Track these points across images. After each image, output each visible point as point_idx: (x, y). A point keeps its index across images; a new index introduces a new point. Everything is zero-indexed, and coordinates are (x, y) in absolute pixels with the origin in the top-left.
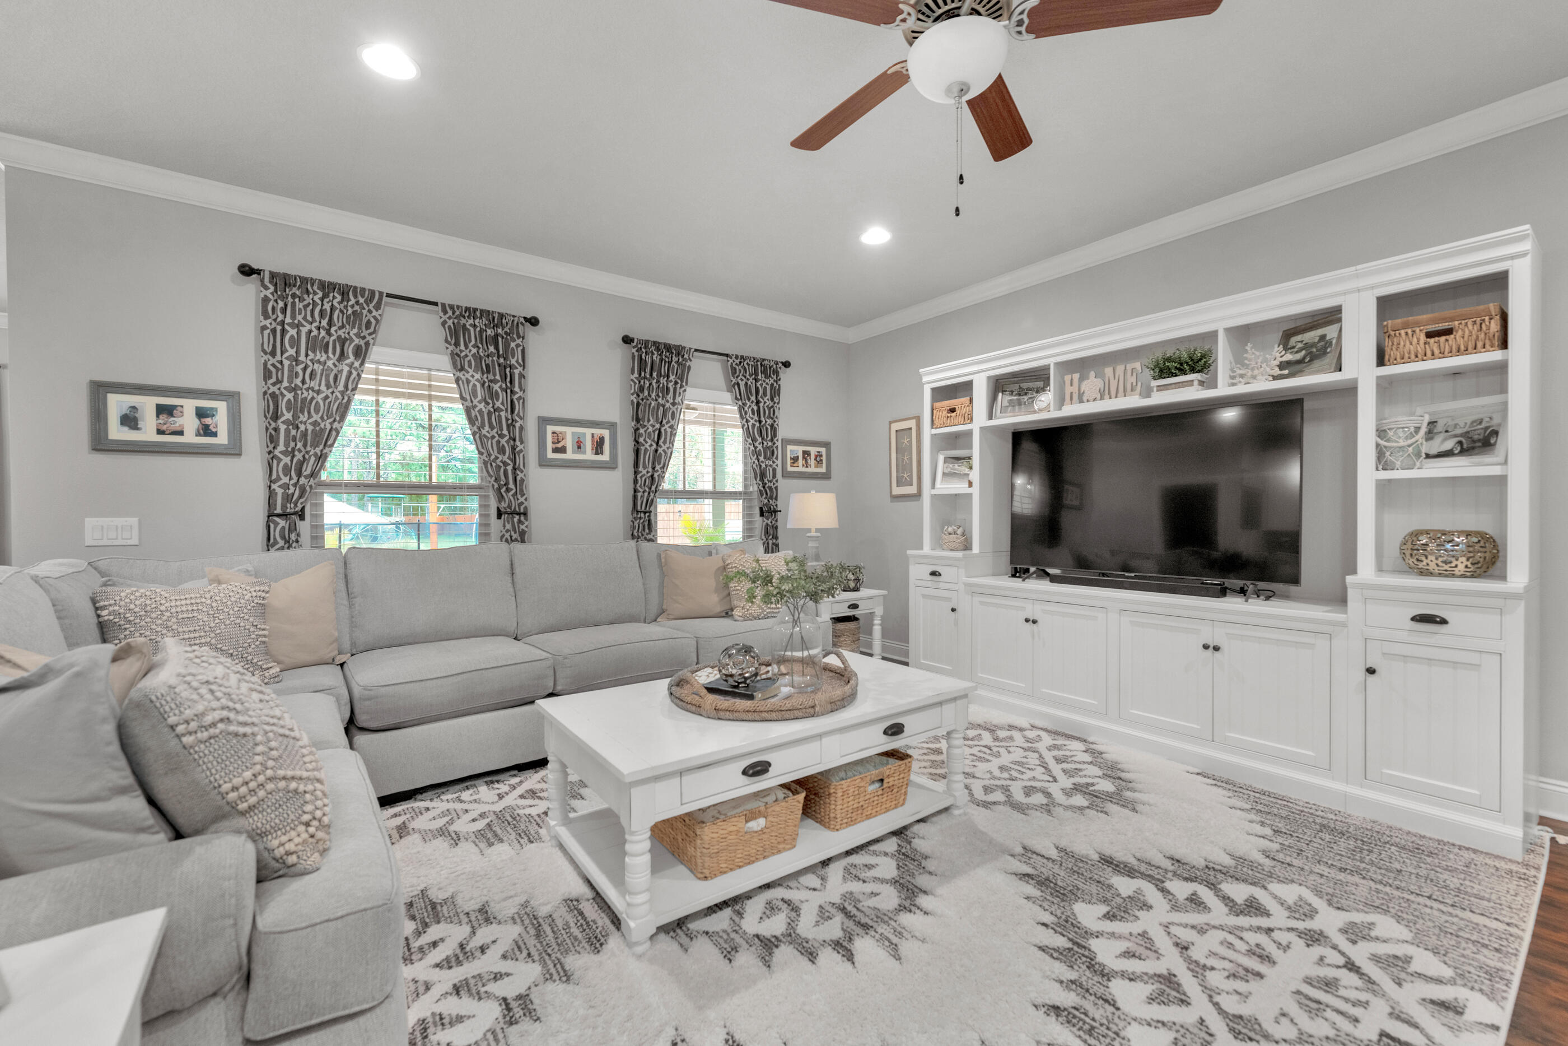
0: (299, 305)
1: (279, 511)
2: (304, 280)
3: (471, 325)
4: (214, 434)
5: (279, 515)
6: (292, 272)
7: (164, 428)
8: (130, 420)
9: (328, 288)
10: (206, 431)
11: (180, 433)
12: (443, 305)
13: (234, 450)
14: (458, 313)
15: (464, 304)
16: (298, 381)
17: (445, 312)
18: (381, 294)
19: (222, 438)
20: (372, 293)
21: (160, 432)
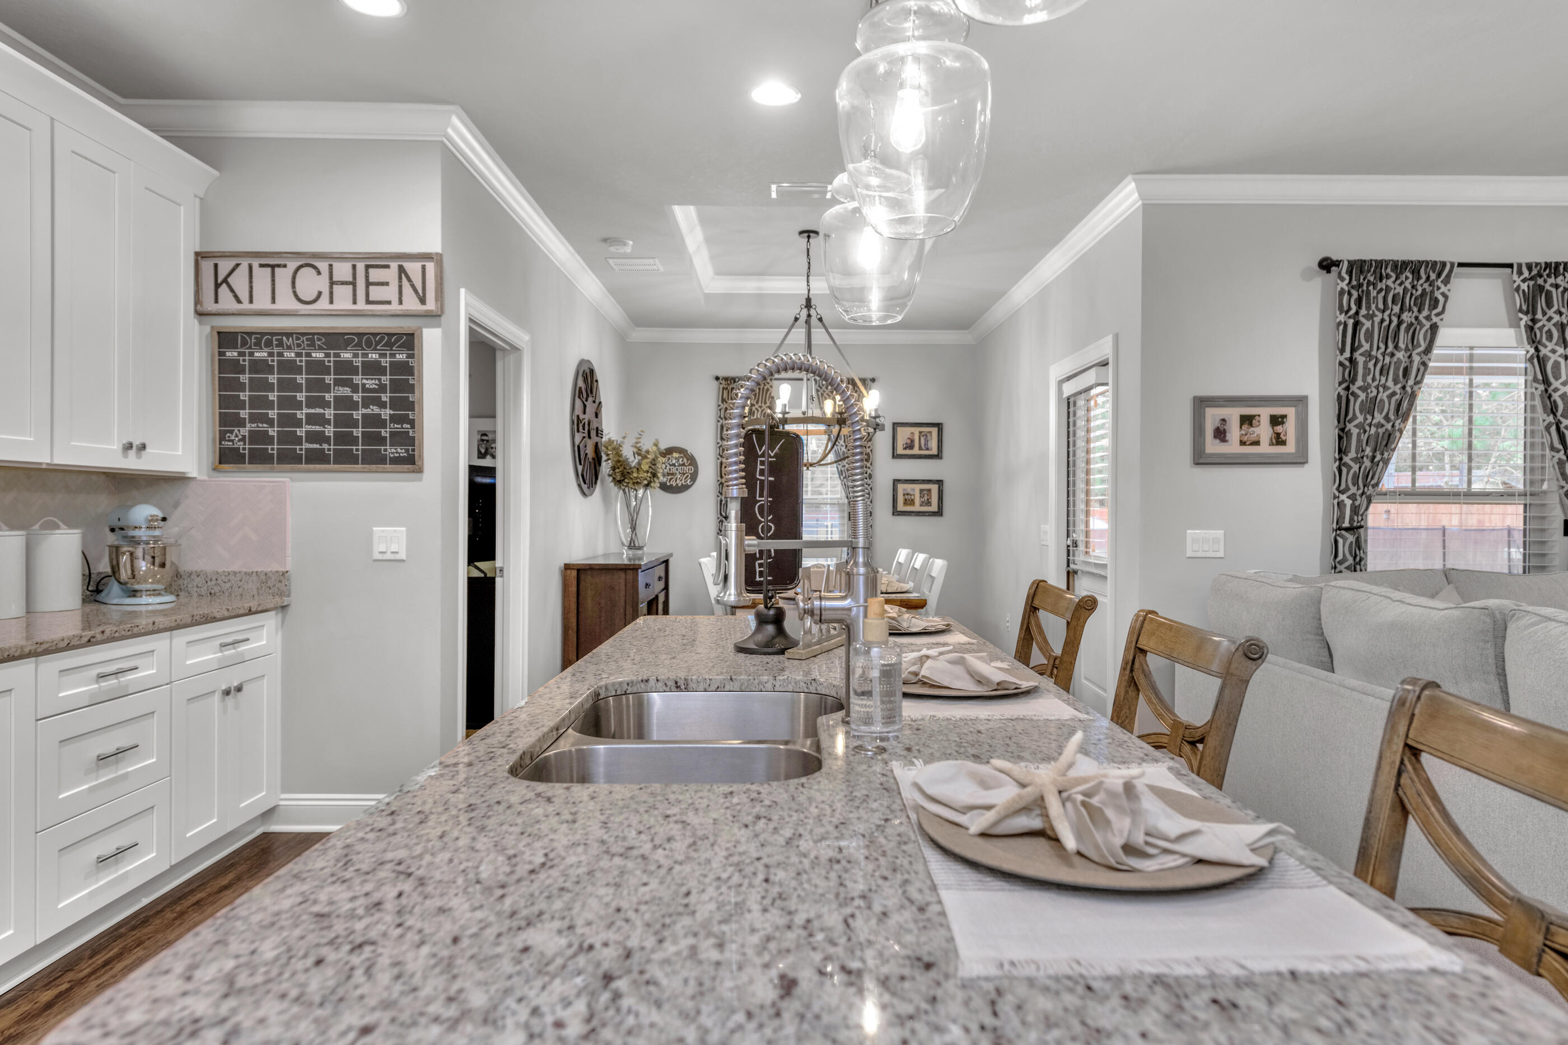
0: (1374, 293)
1: (1346, 524)
2: (1380, 264)
3: (1552, 285)
4: (1283, 443)
5: (1347, 529)
6: (1366, 257)
7: (1245, 439)
8: (1220, 434)
9: (1400, 267)
10: (1279, 440)
11: (1257, 443)
12: (1520, 266)
13: (1300, 459)
14: (1535, 272)
15: (1542, 260)
16: (1369, 379)
17: (1520, 273)
18: (1452, 265)
19: (1290, 448)
20: (1444, 264)
21: (1243, 443)
